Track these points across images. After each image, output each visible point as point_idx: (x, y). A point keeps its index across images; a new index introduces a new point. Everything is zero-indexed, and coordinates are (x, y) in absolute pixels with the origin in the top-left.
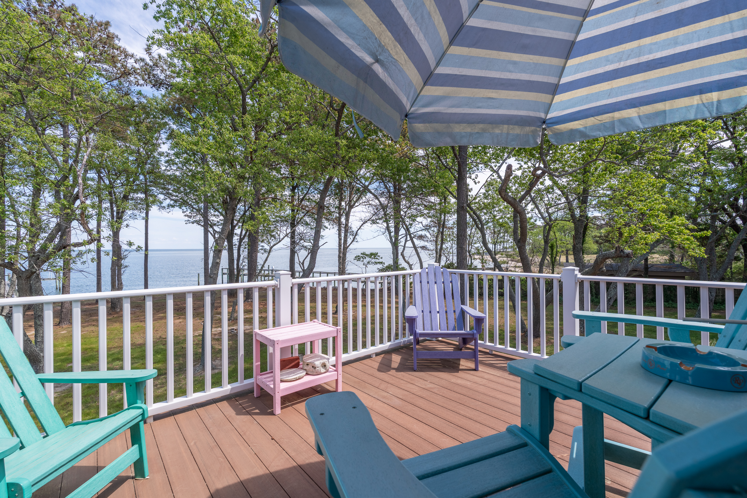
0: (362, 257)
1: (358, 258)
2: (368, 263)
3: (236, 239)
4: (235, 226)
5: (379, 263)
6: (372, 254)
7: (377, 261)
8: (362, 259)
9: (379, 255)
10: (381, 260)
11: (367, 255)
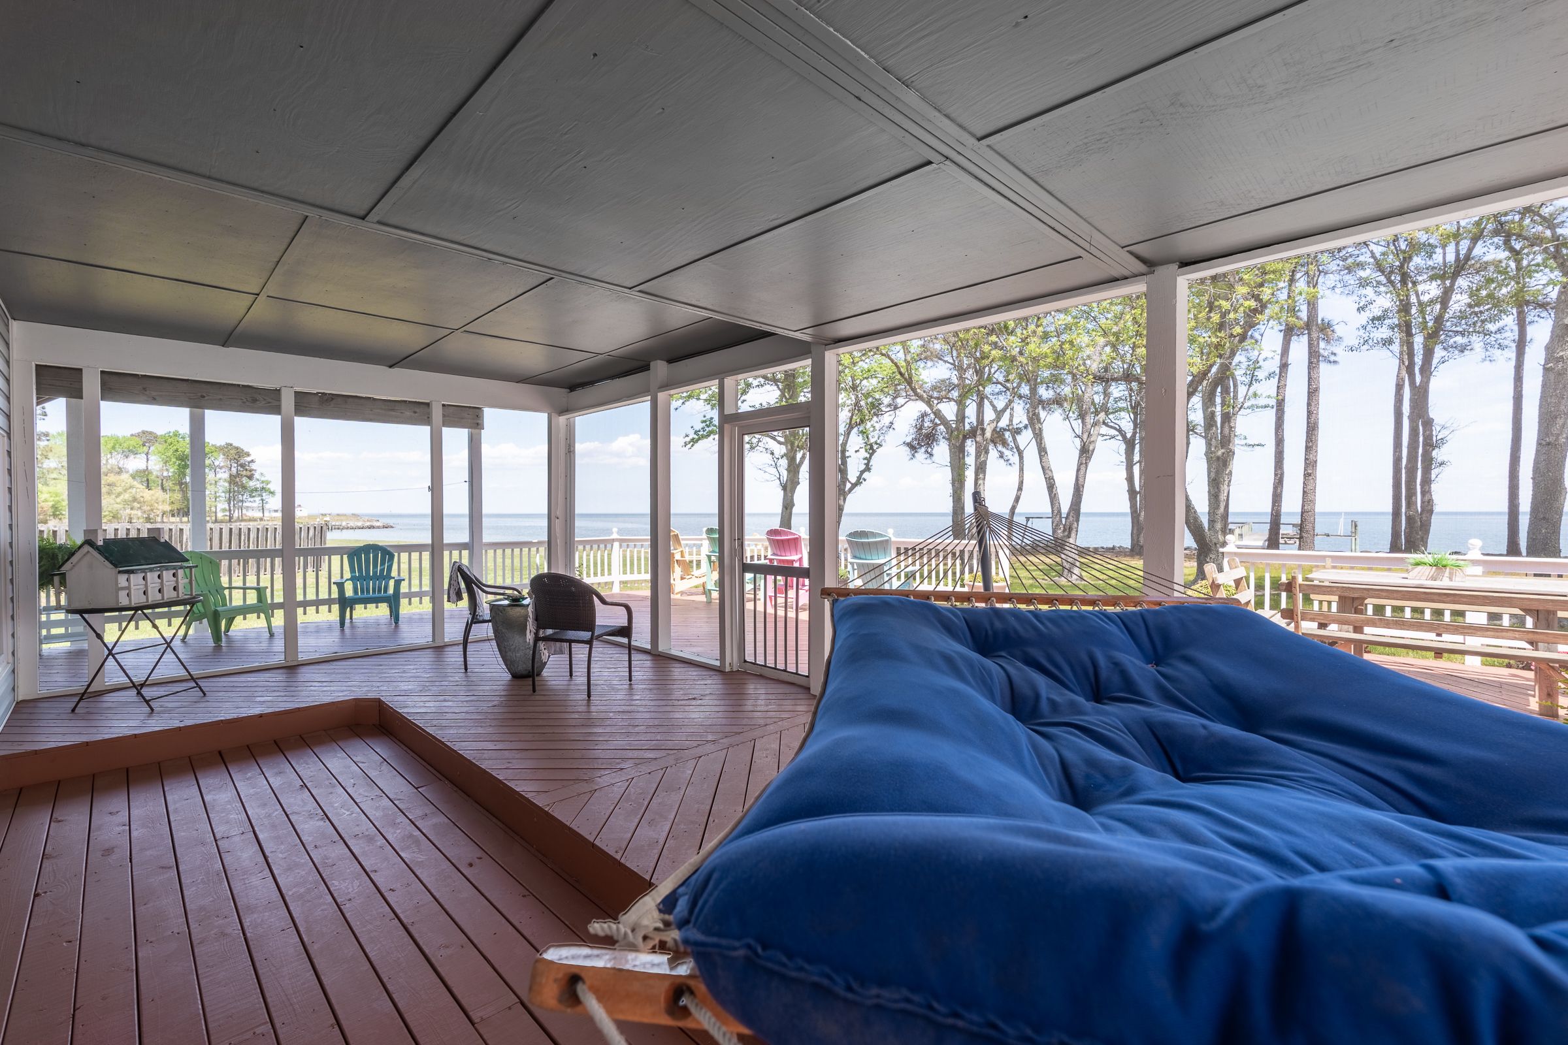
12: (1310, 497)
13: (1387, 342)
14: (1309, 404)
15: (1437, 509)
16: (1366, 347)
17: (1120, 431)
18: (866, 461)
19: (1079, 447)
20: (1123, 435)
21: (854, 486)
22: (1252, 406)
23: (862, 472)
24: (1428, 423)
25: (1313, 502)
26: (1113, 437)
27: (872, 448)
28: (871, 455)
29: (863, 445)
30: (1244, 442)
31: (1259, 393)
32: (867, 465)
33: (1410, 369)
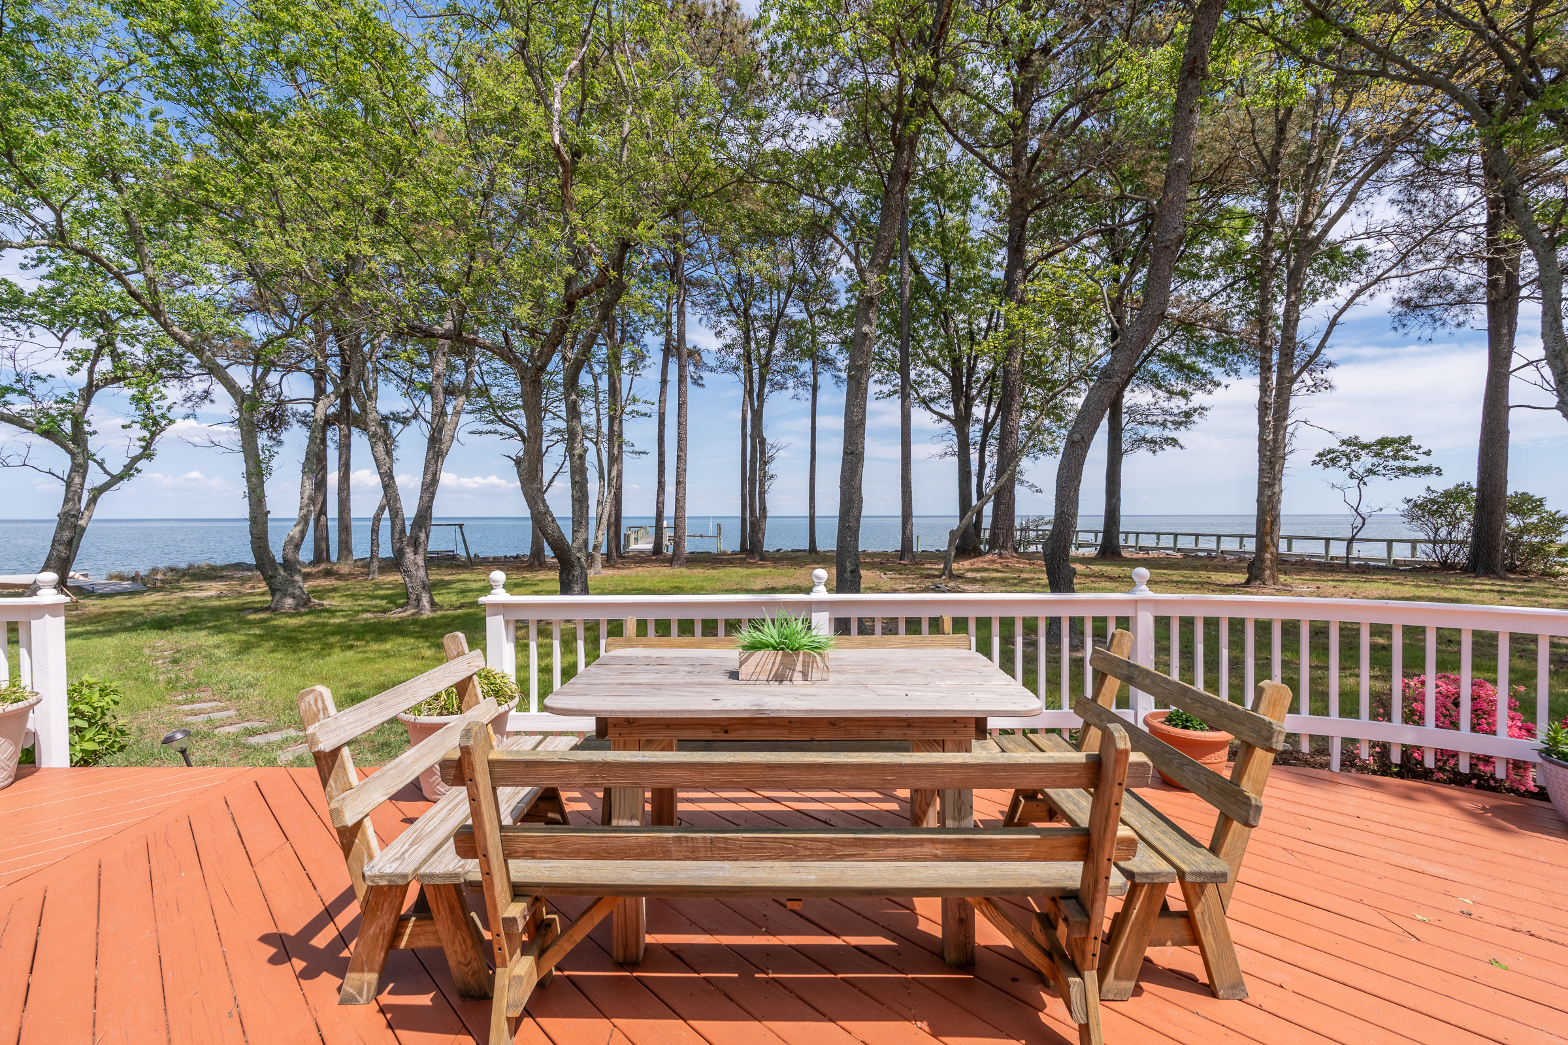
0: (1347, 456)
1: (1328, 458)
2: (1370, 472)
3: (975, 432)
4: (973, 399)
5: (1416, 470)
6: (1384, 442)
7: (1410, 464)
8: (1344, 461)
9: (1414, 443)
10: (1423, 461)
11: (1365, 447)
12: (681, 504)
13: (736, 369)
14: (679, 415)
15: (769, 514)
16: (721, 370)
17: (517, 429)
18: (143, 444)
19: (428, 435)
20: (520, 433)
21: (116, 479)
22: (633, 411)
23: (135, 459)
24: (763, 442)
25: (683, 508)
26: (511, 437)
27: (156, 423)
28: (153, 435)
29: (139, 419)
30: (631, 449)
31: (637, 397)
32: (145, 448)
33: (751, 392)
